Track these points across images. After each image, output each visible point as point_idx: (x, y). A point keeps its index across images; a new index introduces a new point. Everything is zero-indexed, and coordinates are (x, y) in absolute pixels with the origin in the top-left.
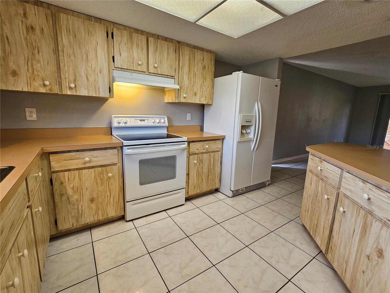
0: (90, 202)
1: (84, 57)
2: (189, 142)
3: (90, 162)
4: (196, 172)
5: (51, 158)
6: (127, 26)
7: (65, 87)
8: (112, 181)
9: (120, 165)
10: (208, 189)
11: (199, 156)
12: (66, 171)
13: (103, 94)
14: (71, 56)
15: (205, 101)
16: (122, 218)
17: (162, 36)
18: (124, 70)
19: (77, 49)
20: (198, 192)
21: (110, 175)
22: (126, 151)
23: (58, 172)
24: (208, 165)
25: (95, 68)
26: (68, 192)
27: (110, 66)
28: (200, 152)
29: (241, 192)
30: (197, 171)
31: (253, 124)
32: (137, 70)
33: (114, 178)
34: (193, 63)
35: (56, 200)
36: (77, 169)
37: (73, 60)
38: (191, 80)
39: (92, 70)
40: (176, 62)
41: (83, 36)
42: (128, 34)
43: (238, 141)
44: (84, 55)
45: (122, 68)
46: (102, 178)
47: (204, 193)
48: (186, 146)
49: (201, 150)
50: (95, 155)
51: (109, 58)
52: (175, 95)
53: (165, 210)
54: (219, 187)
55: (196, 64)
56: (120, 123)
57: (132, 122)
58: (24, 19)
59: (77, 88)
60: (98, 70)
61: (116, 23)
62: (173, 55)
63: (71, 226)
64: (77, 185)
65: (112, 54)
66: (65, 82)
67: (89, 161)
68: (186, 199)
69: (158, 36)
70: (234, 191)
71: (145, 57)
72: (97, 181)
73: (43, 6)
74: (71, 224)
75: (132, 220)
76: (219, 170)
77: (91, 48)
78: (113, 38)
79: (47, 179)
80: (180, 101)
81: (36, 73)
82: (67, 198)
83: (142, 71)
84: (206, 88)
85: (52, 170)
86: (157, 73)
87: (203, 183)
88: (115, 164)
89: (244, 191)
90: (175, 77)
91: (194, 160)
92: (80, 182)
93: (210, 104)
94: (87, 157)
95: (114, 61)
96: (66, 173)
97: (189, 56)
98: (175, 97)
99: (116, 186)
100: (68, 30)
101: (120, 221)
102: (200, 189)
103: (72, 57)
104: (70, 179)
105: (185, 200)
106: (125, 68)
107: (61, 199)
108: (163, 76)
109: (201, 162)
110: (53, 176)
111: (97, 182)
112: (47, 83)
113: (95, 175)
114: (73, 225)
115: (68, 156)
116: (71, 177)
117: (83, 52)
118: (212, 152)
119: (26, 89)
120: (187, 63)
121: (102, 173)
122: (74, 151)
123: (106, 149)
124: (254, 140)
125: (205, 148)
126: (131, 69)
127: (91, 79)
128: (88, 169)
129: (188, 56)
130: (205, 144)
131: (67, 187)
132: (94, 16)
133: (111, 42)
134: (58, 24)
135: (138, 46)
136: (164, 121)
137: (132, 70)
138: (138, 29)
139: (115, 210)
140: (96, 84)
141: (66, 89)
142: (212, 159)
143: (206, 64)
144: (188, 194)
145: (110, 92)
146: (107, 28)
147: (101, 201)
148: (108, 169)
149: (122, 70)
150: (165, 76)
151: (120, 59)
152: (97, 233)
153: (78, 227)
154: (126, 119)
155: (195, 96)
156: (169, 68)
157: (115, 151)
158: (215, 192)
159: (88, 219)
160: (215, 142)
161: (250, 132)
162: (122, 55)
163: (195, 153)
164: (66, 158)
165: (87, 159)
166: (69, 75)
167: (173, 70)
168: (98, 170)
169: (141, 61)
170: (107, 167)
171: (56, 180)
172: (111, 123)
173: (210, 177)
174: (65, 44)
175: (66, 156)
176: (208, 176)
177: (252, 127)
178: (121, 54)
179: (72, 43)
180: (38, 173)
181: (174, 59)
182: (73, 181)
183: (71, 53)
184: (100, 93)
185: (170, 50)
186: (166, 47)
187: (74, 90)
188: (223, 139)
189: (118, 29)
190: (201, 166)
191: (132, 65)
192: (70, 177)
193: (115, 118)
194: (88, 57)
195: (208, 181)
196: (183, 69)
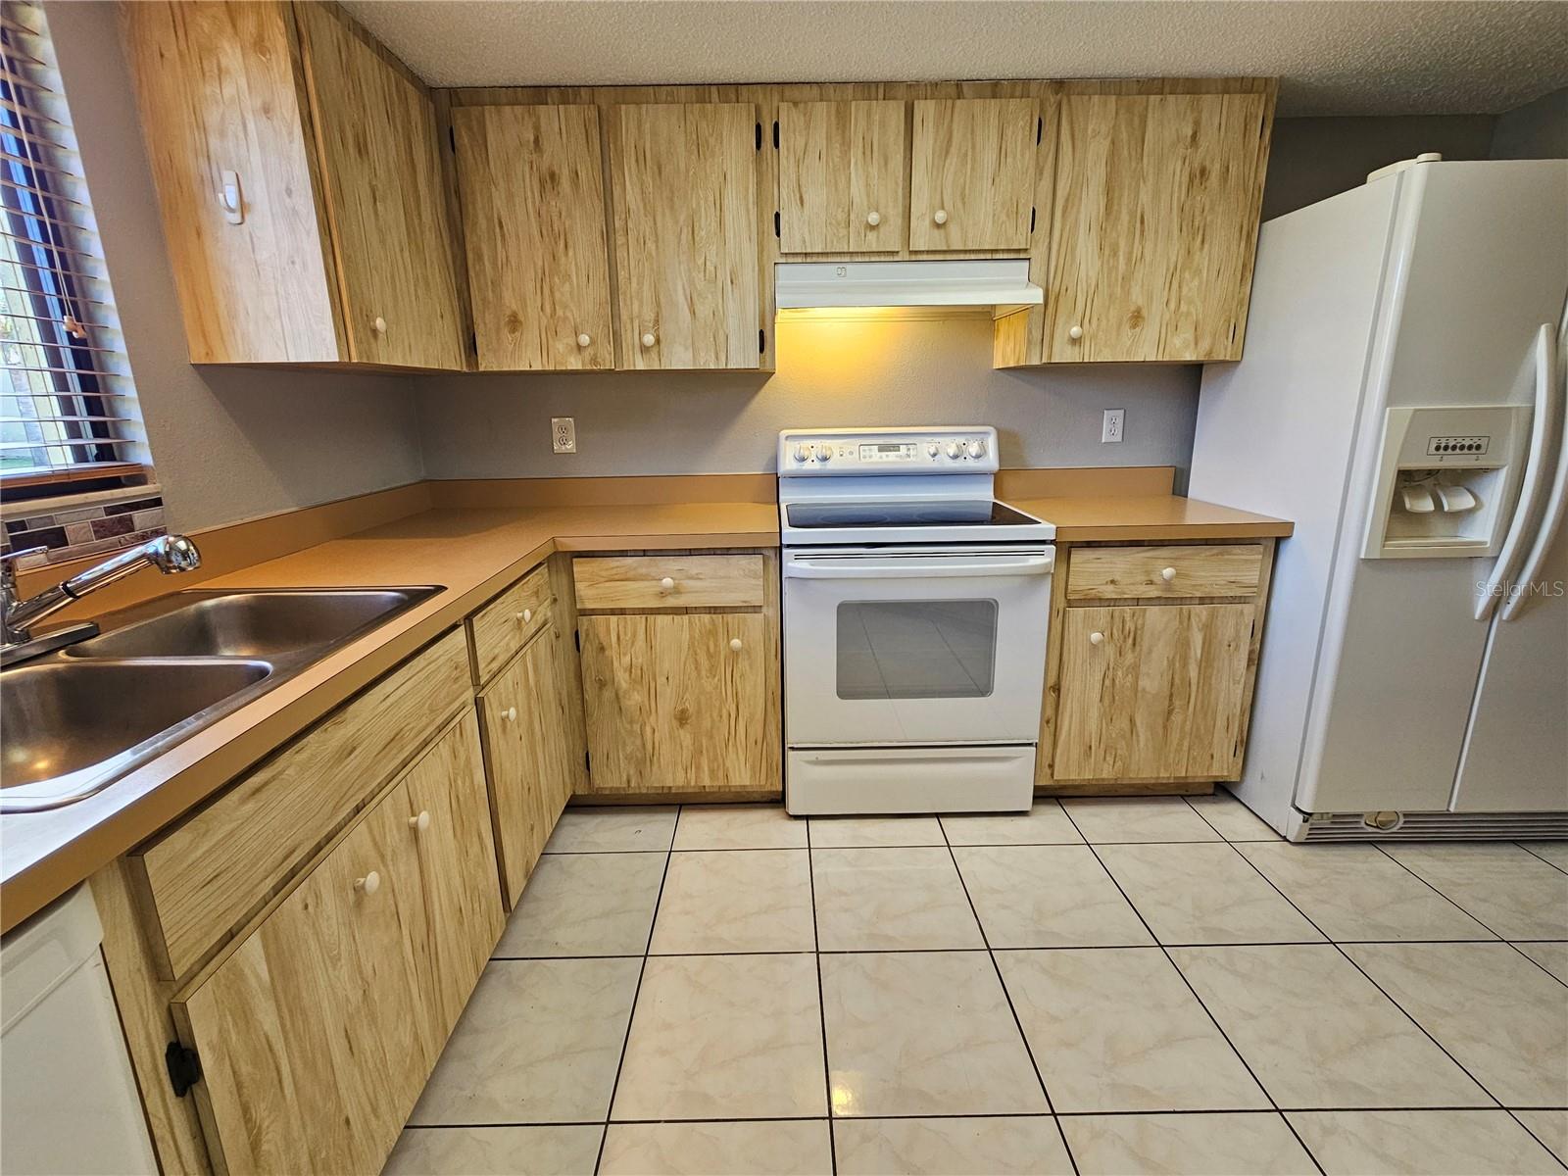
0: (675, 723)
1: (685, 236)
2: (1066, 548)
3: (676, 591)
4: (1098, 686)
5: (576, 569)
6: (831, 79)
7: (630, 347)
8: (743, 664)
9: (772, 612)
10: (1164, 775)
11: (1116, 614)
12: (613, 612)
13: (742, 357)
14: (647, 241)
15: (1192, 345)
16: (777, 801)
17: (974, 78)
18: (815, 259)
19: (664, 214)
20: (1104, 776)
21: (736, 643)
22: (790, 564)
23: (593, 612)
24: (1171, 663)
25: (716, 268)
26: (616, 679)
27: (765, 253)
28: (1126, 596)
29: (1370, 830)
30: (1107, 682)
31: (1502, 463)
32: (862, 250)
33: (750, 657)
34: (1134, 165)
35: (586, 696)
36: (643, 611)
37: (654, 254)
38: (1115, 253)
39: (707, 278)
40: (1043, 183)
41: (682, 166)
42: (833, 112)
43: (1362, 556)
44: (685, 231)
45: (806, 254)
46: (712, 650)
47: (1146, 786)
48: (1046, 565)
49: (1132, 587)
50: (694, 572)
51: (762, 221)
52: (1030, 332)
53: (938, 816)
54: (1234, 778)
55: (1151, 171)
56: (803, 459)
57: (850, 457)
58: (534, 155)
59: (662, 345)
60: (724, 276)
61: (792, 83)
62: (1022, 155)
63: (625, 785)
64: (640, 660)
65: (772, 208)
66: (629, 332)
67: (674, 587)
68: (1037, 794)
69: (959, 84)
70: (1315, 817)
71: (896, 192)
72: (698, 658)
73: (578, 100)
74: (625, 778)
75: (808, 818)
76: (1239, 691)
77: (706, 201)
78: (777, 145)
79: (568, 633)
80: (1050, 357)
81: (560, 312)
82: (613, 694)
83: (884, 250)
84: (1201, 283)
85: (578, 607)
86: (945, 248)
87: (1138, 741)
88: (756, 609)
89: (1395, 830)
90: (1033, 254)
91: (1090, 630)
92: (649, 653)
93: (1228, 362)
94: (669, 574)
95: (778, 234)
96: (614, 619)
97: (1110, 138)
98: (1029, 342)
99: (754, 685)
100: (641, 157)
101: (772, 808)
102: (1119, 763)
103: (651, 245)
104: (621, 638)
105: (1034, 797)
106: (817, 251)
107: (599, 696)
108: (973, 257)
109: (1130, 641)
110: (582, 625)
111: (696, 660)
112: (585, 339)
113: (692, 637)
114: (629, 782)
115: (617, 567)
116: (626, 634)
117: (682, 218)
118: (1202, 601)
119: (537, 367)
120: (1097, 175)
121: (712, 632)
122: (636, 553)
123: (727, 552)
124: (1496, 558)
125: (1156, 578)
126: (837, 250)
127: (704, 310)
128: (671, 616)
129: (1104, 139)
130: (1159, 562)
131: (616, 664)
132: (716, 82)
133: (769, 161)
134: (615, 144)
135: (868, 153)
136: (982, 450)
137: (844, 253)
138: (871, 79)
139: (753, 768)
140: (719, 326)
141: (634, 354)
142: (1197, 639)
143: (1208, 158)
144: (1052, 775)
145: (762, 350)
146: (758, 110)
147: (709, 725)
148: (730, 620)
149: (809, 260)
150: (982, 256)
151: (800, 220)
152: (696, 827)
153: (644, 791)
154: (828, 443)
155: (1134, 326)
156: (1003, 217)
157: (756, 562)
158: (1213, 795)
159: (672, 776)
160: (1222, 554)
161: (1470, 511)
162: (806, 205)
163: (1100, 599)
164: (614, 571)
165: (668, 582)
166: (641, 305)
167: (1020, 221)
168: (700, 620)
169: (877, 211)
170: (730, 616)
171: (587, 635)
172: (775, 460)
173: (1177, 718)
174: (633, 207)
175: (613, 568)
176: (1170, 712)
177: (1492, 476)
178: (805, 201)
179: (651, 196)
180: (522, 611)
181: (1032, 171)
182: (629, 645)
183: (648, 230)
184: (731, 353)
185: (1013, 133)
186: (994, 122)
187: (654, 354)
188: (1278, 541)
189: (796, 104)
190: (1129, 658)
191: (843, 232)
192: (621, 633)
193: (788, 442)
194: (696, 232)
195: (1165, 735)
196: (1073, 205)
